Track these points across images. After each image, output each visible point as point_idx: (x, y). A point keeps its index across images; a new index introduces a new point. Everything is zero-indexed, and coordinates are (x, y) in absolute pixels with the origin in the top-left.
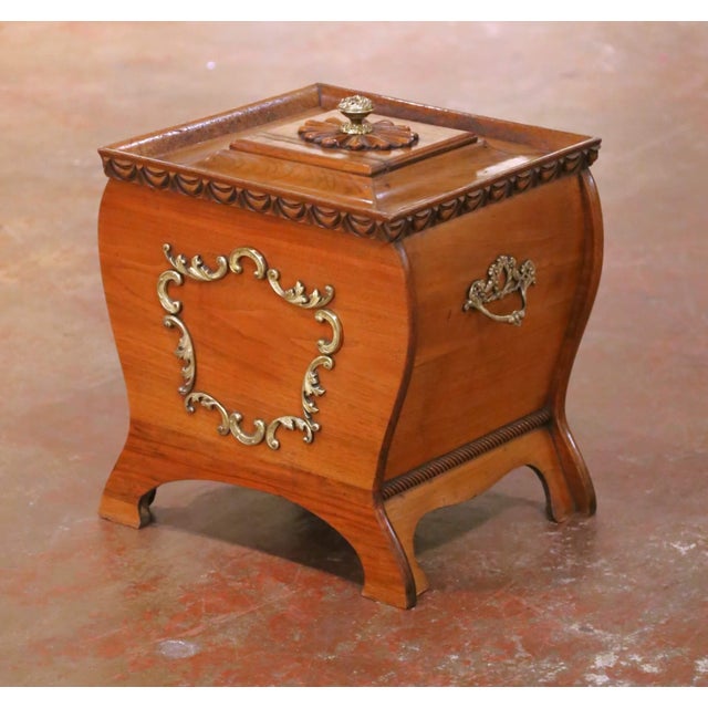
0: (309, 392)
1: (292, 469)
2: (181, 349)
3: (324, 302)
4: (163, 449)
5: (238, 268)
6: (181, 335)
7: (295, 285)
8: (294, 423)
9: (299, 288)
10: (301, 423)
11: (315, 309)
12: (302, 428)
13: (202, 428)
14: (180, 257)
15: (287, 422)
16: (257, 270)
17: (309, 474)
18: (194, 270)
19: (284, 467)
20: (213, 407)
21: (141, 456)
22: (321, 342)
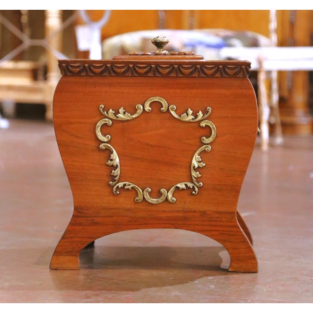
0: (196, 166)
1: (184, 212)
2: (112, 160)
3: (206, 116)
4: (96, 220)
5: (150, 108)
6: (112, 153)
7: (188, 110)
8: (186, 185)
9: (190, 112)
10: (190, 185)
11: (200, 121)
12: (191, 187)
13: (124, 202)
14: (111, 110)
15: (182, 186)
16: (162, 107)
17: (195, 212)
18: (121, 116)
19: (179, 211)
20: (133, 188)
21: (81, 227)
22: (204, 138)
